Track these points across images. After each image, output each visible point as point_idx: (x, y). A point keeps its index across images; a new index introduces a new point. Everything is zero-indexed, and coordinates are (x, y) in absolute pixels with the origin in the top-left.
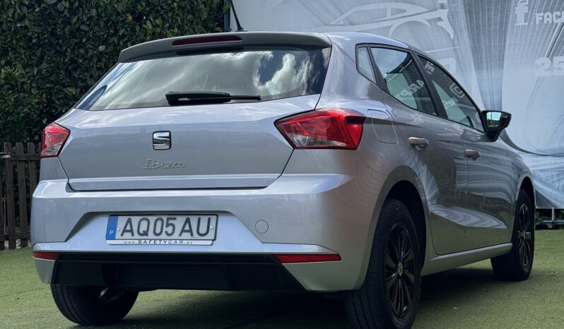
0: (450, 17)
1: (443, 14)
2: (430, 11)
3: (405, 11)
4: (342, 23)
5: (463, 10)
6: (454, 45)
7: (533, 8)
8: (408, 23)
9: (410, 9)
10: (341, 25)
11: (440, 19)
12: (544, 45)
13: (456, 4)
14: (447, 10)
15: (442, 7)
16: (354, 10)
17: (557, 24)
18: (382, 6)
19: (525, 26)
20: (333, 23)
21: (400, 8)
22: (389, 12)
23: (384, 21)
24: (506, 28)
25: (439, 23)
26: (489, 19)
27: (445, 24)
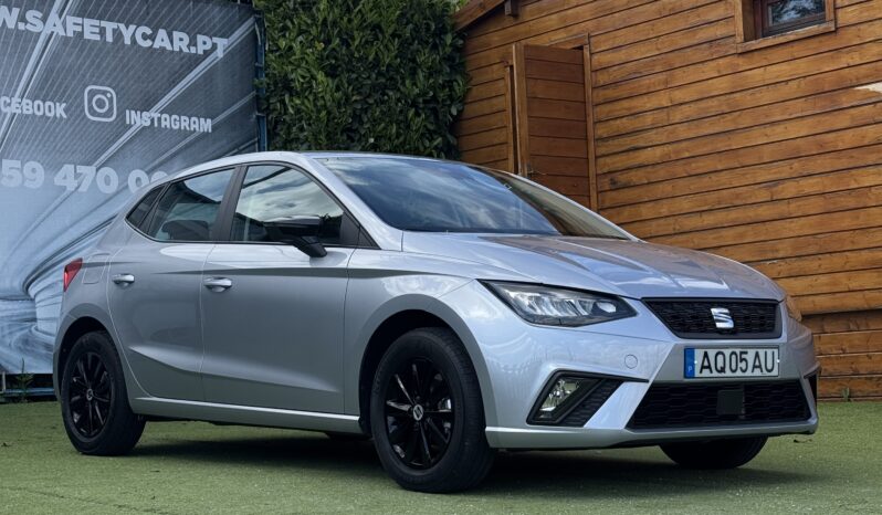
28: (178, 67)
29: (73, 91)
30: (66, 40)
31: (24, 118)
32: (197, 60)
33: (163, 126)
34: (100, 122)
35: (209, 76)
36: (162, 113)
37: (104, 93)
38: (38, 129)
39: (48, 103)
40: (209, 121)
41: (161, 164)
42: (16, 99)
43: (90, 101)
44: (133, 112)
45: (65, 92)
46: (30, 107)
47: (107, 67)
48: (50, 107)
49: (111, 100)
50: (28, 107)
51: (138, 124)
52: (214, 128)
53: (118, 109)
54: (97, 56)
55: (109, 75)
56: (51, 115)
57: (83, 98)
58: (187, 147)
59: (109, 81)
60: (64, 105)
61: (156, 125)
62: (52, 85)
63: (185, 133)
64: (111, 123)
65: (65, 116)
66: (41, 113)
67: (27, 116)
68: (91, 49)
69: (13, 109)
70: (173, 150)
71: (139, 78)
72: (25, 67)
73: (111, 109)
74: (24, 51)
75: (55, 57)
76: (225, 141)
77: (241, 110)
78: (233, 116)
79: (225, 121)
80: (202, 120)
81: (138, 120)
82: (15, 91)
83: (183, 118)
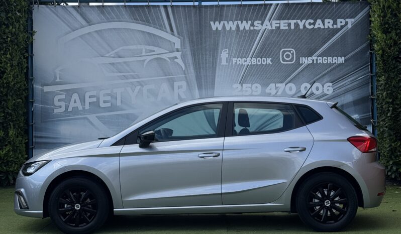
0: (183, 57)
1: (178, 54)
2: (170, 52)
3: (154, 51)
4: (113, 56)
5: (190, 53)
6: (185, 74)
7: (231, 55)
8: (157, 59)
9: (158, 50)
10: (112, 57)
11: (176, 58)
12: (237, 77)
13: (186, 50)
14: (180, 53)
15: (177, 50)
16: (121, 48)
17: (244, 65)
18: (139, 47)
19: (226, 65)
20: (107, 55)
21: (150, 49)
22: (144, 51)
23: (140, 56)
24: (216, 65)
25: (175, 60)
26: (206, 60)
27: (179, 61)
28: (327, 35)
29: (275, 52)
30: (272, 31)
31: (252, 66)
32: (338, 30)
33: (319, 62)
34: (287, 64)
35: (343, 37)
36: (318, 57)
37: (290, 51)
38: (259, 70)
39: (263, 59)
40: (343, 58)
41: (317, 80)
42: (249, 58)
43: (283, 55)
44: (303, 58)
45: (271, 53)
46: (255, 61)
47: (291, 40)
48: (264, 60)
49: (293, 54)
50: (254, 61)
51: (306, 63)
52: (345, 61)
53: (296, 58)
54: (286, 36)
55: (292, 43)
56: (265, 63)
57: (280, 54)
58: (331, 71)
59: (292, 45)
60: (270, 59)
61: (315, 62)
62: (265, 51)
63: (331, 65)
64: (293, 64)
65: (271, 63)
66: (260, 63)
67: (254, 65)
68: (284, 33)
69: (248, 63)
70: (324, 73)
71: (307, 42)
72: (253, 45)
73: (293, 58)
74: (253, 38)
75: (267, 38)
76: (351, 66)
77: (361, 51)
78: (356, 54)
79: (352, 57)
80: (339, 58)
81: (306, 61)
82: (249, 55)
83: (329, 58)
